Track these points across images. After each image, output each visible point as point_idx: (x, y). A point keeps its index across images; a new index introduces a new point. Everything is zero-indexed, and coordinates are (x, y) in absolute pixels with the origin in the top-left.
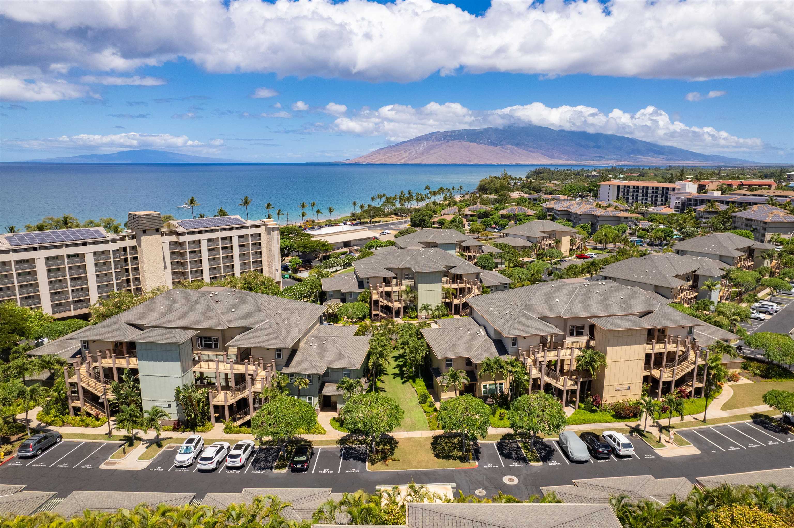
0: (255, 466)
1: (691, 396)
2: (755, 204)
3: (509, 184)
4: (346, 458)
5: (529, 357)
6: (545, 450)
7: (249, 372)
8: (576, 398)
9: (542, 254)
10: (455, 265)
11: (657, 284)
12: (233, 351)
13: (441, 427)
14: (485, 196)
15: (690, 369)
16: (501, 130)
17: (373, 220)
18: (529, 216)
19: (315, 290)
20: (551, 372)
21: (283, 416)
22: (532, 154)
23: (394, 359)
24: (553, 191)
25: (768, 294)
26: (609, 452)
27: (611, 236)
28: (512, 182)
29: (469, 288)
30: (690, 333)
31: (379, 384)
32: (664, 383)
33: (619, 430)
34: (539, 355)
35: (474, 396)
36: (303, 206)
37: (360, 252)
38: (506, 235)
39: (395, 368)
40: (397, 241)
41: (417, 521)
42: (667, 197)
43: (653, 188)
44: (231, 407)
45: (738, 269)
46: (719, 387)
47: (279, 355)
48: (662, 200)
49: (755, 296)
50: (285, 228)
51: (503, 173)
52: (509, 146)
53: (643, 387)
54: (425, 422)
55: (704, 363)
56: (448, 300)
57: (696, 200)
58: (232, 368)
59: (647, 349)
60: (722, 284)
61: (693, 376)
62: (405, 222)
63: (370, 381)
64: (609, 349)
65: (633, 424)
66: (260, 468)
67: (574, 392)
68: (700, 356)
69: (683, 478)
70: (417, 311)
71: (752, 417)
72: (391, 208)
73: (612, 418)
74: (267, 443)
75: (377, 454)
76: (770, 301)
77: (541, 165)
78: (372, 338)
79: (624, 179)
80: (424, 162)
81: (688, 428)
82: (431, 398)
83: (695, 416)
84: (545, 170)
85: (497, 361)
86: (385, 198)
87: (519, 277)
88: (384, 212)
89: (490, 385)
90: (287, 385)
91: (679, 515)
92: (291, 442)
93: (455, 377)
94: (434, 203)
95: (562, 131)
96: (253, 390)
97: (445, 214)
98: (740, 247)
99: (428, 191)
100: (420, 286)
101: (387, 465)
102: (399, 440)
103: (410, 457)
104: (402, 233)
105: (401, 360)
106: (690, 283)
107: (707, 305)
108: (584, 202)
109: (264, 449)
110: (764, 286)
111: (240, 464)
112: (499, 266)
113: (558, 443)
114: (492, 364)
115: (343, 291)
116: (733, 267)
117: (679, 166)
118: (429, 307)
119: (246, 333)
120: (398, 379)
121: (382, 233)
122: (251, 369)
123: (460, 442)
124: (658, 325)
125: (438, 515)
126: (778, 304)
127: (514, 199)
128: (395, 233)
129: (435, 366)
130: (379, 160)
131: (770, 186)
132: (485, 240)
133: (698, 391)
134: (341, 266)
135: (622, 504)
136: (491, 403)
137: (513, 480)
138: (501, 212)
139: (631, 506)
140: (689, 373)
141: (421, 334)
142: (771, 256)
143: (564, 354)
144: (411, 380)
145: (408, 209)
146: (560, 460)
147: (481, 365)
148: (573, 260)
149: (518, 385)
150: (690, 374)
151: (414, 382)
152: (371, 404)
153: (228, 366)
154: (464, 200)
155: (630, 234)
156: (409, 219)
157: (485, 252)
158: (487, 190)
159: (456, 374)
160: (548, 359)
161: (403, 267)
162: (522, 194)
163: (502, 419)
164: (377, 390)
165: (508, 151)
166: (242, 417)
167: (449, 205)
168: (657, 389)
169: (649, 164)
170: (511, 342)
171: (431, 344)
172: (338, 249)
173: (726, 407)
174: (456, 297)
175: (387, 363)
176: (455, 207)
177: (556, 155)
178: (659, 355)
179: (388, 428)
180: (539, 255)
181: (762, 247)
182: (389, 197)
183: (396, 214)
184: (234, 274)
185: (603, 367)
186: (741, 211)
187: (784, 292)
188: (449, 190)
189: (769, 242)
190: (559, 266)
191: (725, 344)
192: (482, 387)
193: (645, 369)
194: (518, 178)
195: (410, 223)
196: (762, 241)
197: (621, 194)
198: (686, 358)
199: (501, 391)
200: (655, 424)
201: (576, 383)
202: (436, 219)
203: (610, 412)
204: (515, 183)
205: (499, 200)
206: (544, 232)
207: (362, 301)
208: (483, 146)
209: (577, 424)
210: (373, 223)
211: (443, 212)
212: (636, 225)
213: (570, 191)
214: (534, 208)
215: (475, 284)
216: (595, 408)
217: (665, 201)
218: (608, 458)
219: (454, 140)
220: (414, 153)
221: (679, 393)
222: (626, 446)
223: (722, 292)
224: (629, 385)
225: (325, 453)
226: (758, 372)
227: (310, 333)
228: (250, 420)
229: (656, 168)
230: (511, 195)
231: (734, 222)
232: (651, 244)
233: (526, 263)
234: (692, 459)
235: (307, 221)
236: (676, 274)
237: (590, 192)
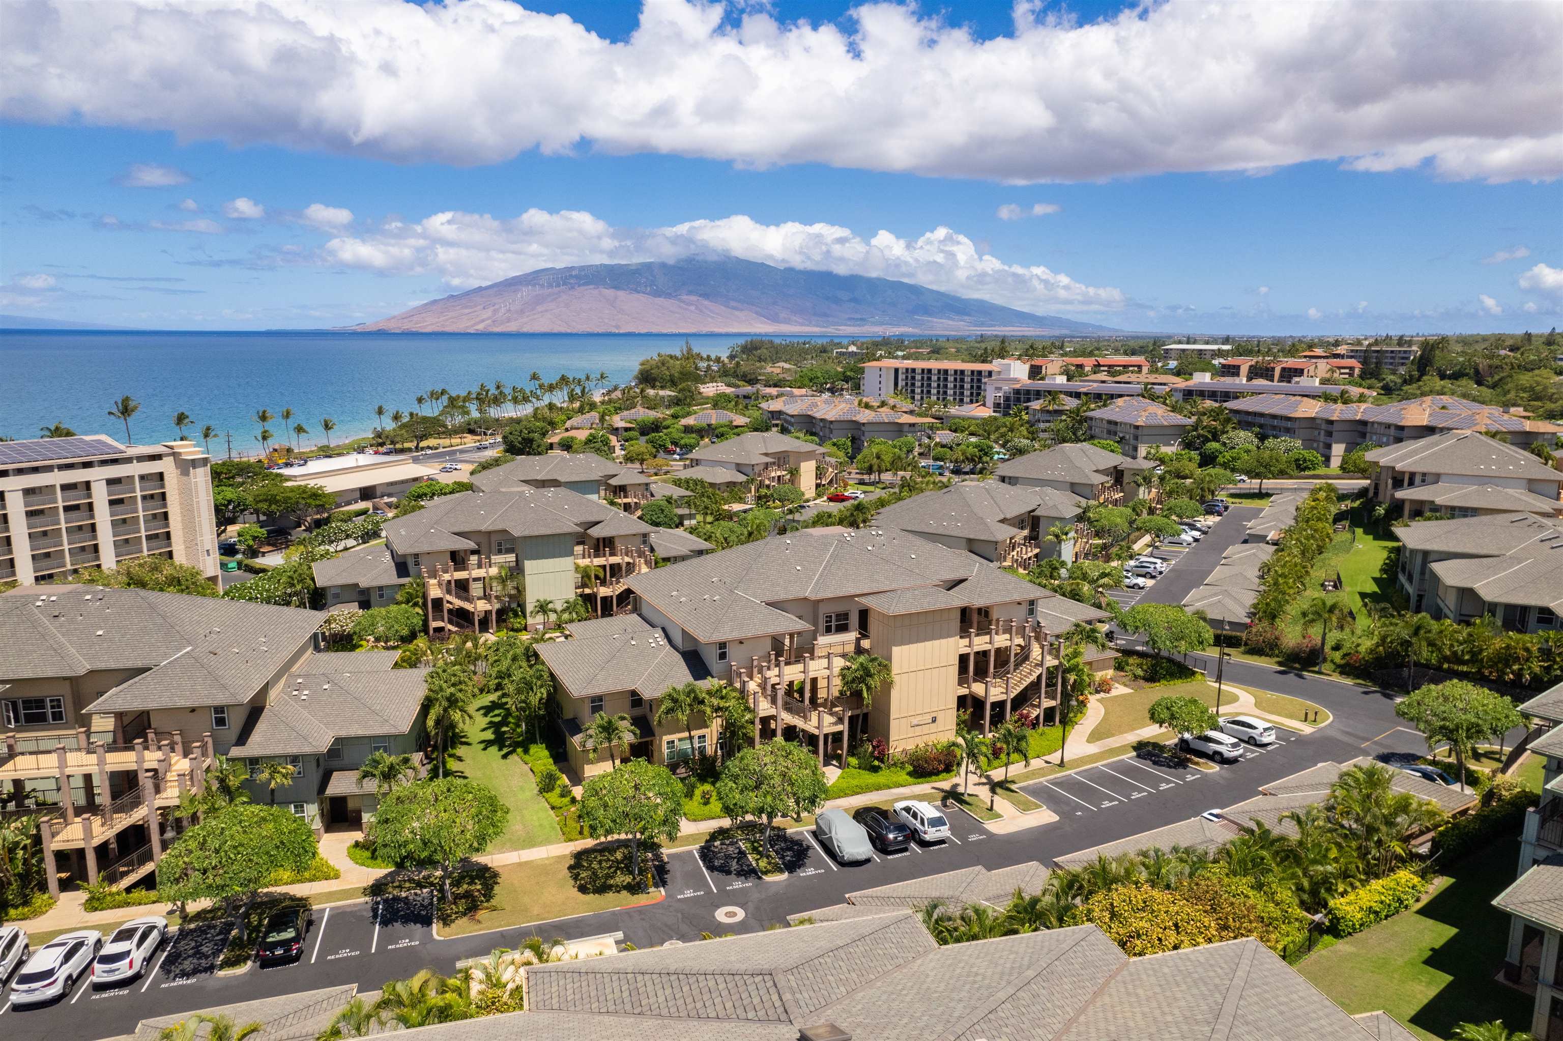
0: (169, 972)
1: (1038, 723)
2: (1121, 396)
3: (697, 368)
4: (385, 923)
5: (752, 679)
6: (789, 849)
7: (147, 765)
8: (842, 749)
9: (766, 496)
10: (598, 519)
11: (972, 537)
12: (103, 725)
13: (586, 831)
14: (651, 392)
15: (1034, 677)
16: (673, 267)
17: (423, 444)
18: (737, 427)
19: (299, 587)
20: (795, 704)
21: (235, 847)
22: (737, 313)
23: (482, 712)
24: (780, 380)
25: (1148, 546)
26: (907, 839)
27: (887, 458)
28: (703, 365)
29: (628, 564)
30: (1031, 612)
31: (452, 765)
32: (994, 705)
33: (920, 798)
34: (769, 674)
35: (649, 761)
36: (263, 418)
37: (397, 507)
38: (696, 462)
39: (484, 730)
40: (477, 480)
41: (547, 997)
42: (979, 388)
43: (956, 371)
44: (102, 850)
45: (1101, 504)
46: (1083, 704)
47: (221, 722)
48: (972, 394)
49: (1129, 548)
50: (224, 464)
51: (685, 349)
52: (693, 298)
53: (958, 716)
54: (554, 828)
55: (1056, 662)
56: (587, 591)
57: (1028, 392)
58: (101, 762)
59: (960, 645)
60: (1076, 532)
61: (1040, 688)
62: (492, 446)
63: (432, 760)
64: (896, 651)
65: (946, 785)
66: (185, 974)
67: (837, 737)
68: (1050, 653)
69: (1034, 863)
70: (525, 617)
71: (1135, 748)
72: (459, 420)
73: (908, 777)
74: (199, 915)
75: (455, 903)
76: (1151, 555)
77: (755, 335)
78: (431, 669)
79: (904, 358)
80: (526, 329)
81: (1037, 781)
82: (565, 780)
83: (1047, 758)
84: (762, 342)
85: (691, 691)
86: (445, 398)
87: (726, 539)
88: (445, 426)
89: (680, 740)
90: (245, 784)
91: (1030, 920)
92: (257, 905)
93: (609, 729)
94: (551, 406)
95: (790, 270)
96: (159, 802)
97: (572, 428)
98: (1102, 468)
99: (537, 382)
100: (530, 566)
101: (479, 922)
102: (500, 871)
103: (526, 900)
104: (485, 466)
105: (497, 712)
106: (1026, 532)
107: (1056, 568)
108: (836, 400)
109: (191, 930)
110: (1143, 530)
111: (130, 973)
112: (686, 523)
113: (814, 834)
114: (682, 697)
115: (364, 583)
116: (1092, 502)
117: (996, 336)
118: (550, 606)
119: (136, 679)
120: (493, 749)
121: (445, 470)
122: (152, 758)
123: (629, 858)
124: (978, 602)
125: (591, 976)
126: (1164, 559)
127: (708, 398)
128: (471, 467)
129: (568, 714)
130: (429, 324)
131: (1140, 367)
132: (656, 474)
133: (1049, 715)
134: (356, 539)
135: (935, 916)
136: (685, 775)
137: (735, 914)
138: (684, 421)
139: (950, 919)
140: (1032, 683)
141: (536, 655)
142: (1147, 481)
143: (816, 668)
144: (519, 750)
145: (497, 420)
146: (820, 864)
147: (660, 701)
148: (822, 504)
149: (733, 733)
150: (1034, 686)
151: (526, 751)
152: (436, 800)
153: (93, 758)
154: (610, 401)
155: (920, 454)
156: (499, 439)
157: (658, 496)
158: (655, 380)
159: (610, 722)
160: (787, 679)
161: (491, 528)
162: (723, 388)
163: (706, 803)
164: (447, 774)
165: (693, 308)
166: (133, 870)
167: (581, 410)
168: (982, 717)
169: (947, 333)
170: (715, 652)
171: (557, 672)
172: (348, 503)
173: (1094, 737)
174: (603, 583)
175: (467, 718)
176: (593, 413)
177: (782, 315)
178: (983, 656)
179: (475, 844)
180: (759, 498)
181: (1135, 467)
182: (454, 395)
183: (472, 432)
184: (99, 566)
185: (887, 685)
186: (1100, 407)
187: (1170, 539)
188: (579, 381)
189: (1145, 458)
190: (797, 516)
191: (1088, 627)
192: (665, 746)
193: (961, 683)
194: (713, 357)
195: (502, 448)
196: (1134, 458)
197: (901, 383)
198: (1027, 658)
199: (702, 750)
200: (984, 780)
201: (840, 720)
202: (555, 438)
203: (903, 768)
204: (709, 367)
205: (679, 400)
206: (766, 455)
207: (407, 602)
208: (640, 296)
209: (846, 795)
210: (422, 449)
211: (568, 424)
212: (929, 437)
213: (811, 380)
214: (747, 413)
215: (641, 554)
216: (876, 763)
217: (977, 396)
218: (906, 850)
219: (584, 284)
220: (503, 310)
221: (1019, 719)
222: (936, 822)
223: (1078, 545)
224: (934, 715)
225: (338, 917)
226: (1139, 672)
227: (294, 669)
228: (153, 872)
229: (958, 340)
230: (702, 390)
231: (1090, 428)
232: (957, 472)
233: (736, 514)
234: (1046, 830)
235: (275, 450)
236: (1002, 517)
237: (847, 382)
